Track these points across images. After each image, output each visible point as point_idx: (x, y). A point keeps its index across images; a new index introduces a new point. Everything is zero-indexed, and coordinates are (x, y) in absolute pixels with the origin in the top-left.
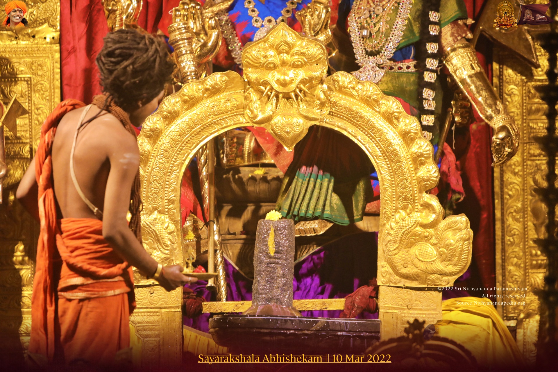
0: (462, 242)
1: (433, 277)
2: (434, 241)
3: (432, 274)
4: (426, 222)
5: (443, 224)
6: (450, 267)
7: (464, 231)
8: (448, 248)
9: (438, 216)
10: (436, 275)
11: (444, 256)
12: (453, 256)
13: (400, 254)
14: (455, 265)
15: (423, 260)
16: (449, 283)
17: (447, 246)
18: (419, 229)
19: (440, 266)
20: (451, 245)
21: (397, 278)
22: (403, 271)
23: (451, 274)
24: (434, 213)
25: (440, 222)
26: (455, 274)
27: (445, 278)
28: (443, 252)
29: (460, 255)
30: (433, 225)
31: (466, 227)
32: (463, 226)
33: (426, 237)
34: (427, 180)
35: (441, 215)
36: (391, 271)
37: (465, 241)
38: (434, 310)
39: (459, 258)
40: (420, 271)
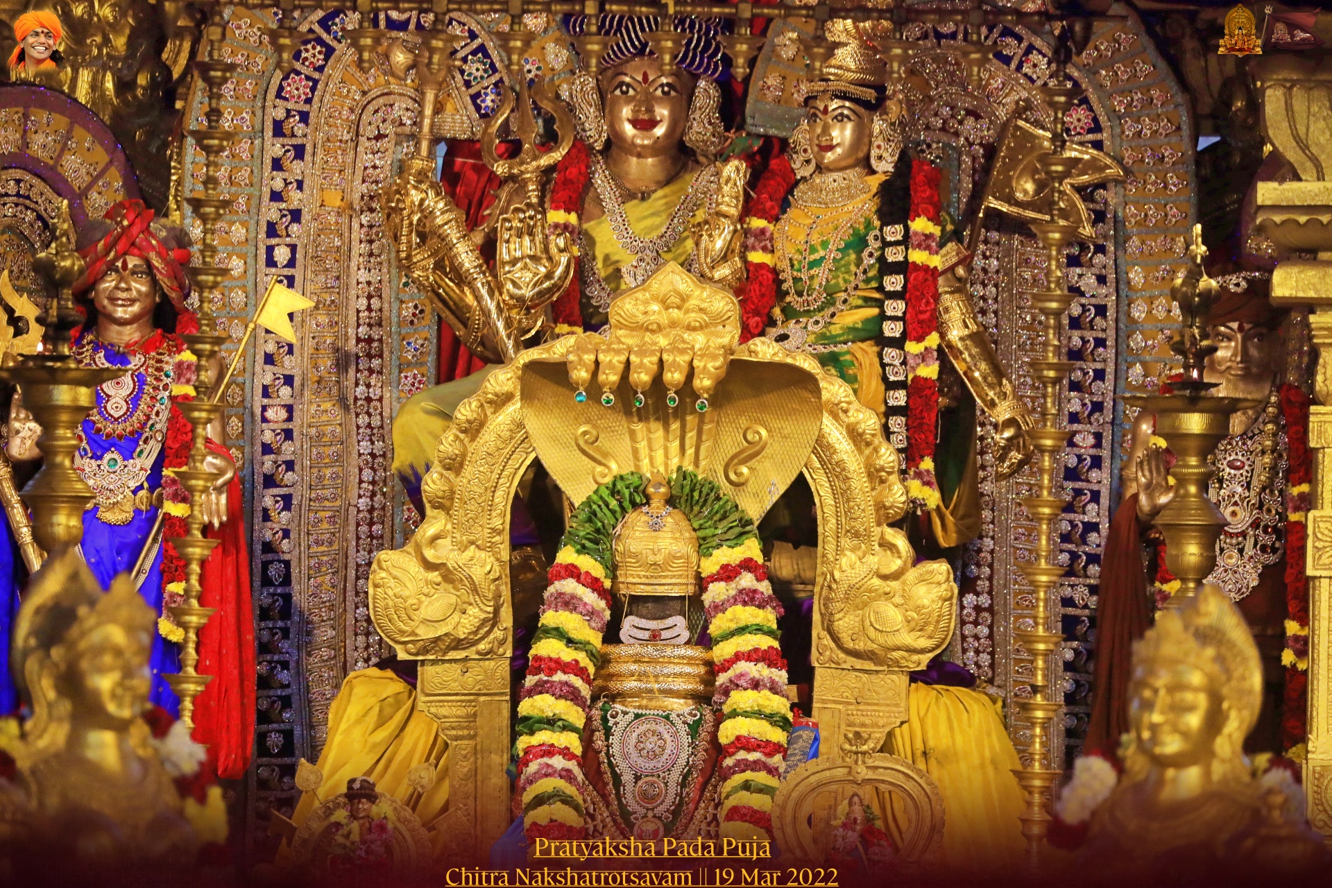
0: (940, 603)
1: (896, 654)
2: (898, 600)
3: (894, 650)
4: (885, 571)
5: (912, 574)
6: (922, 639)
7: (944, 586)
8: (920, 611)
9: (905, 562)
10: (901, 653)
11: (913, 624)
12: (927, 624)
13: (846, 619)
14: (930, 637)
15: (880, 628)
16: (919, 664)
17: (918, 609)
18: (876, 582)
19: (908, 639)
20: (923, 607)
21: (842, 655)
22: (850, 645)
23: (922, 651)
24: (900, 557)
25: (907, 570)
26: (930, 651)
27: (915, 657)
28: (913, 619)
29: (938, 622)
30: (896, 576)
31: (947, 580)
32: (942, 578)
33: (886, 594)
34: (890, 508)
35: (910, 562)
36: (833, 645)
37: (946, 600)
38: (897, 705)
39: (936, 627)
40: (876, 647)
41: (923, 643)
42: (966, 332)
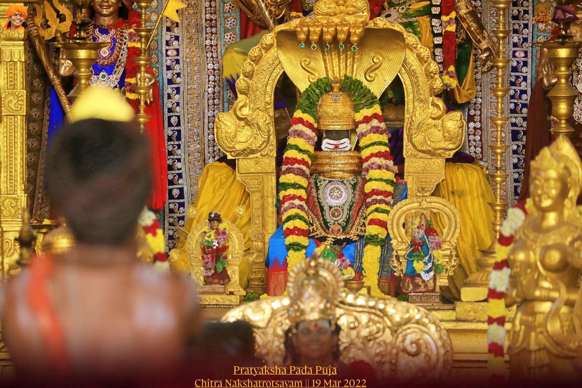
1: (440, 151)
2: (440, 128)
3: (438, 149)
4: (434, 116)
5: (446, 117)
7: (460, 122)
10: (441, 151)
11: (446, 138)
12: (452, 138)
13: (418, 137)
14: (454, 144)
15: (433, 140)
16: (449, 155)
17: (449, 132)
18: (430, 120)
19: (443, 145)
20: (451, 131)
21: (417, 152)
22: (420, 148)
23: (451, 150)
24: (440, 110)
25: (444, 115)
26: (454, 149)
27: (447, 153)
28: (446, 136)
29: (457, 137)
30: (439, 118)
31: (461, 119)
32: (459, 118)
33: (435, 126)
34: (436, 89)
35: (444, 112)
36: (412, 148)
37: (460, 128)
38: (440, 173)
39: (456, 139)
40: (431, 148)
41: (451, 146)
42: (467, 11)
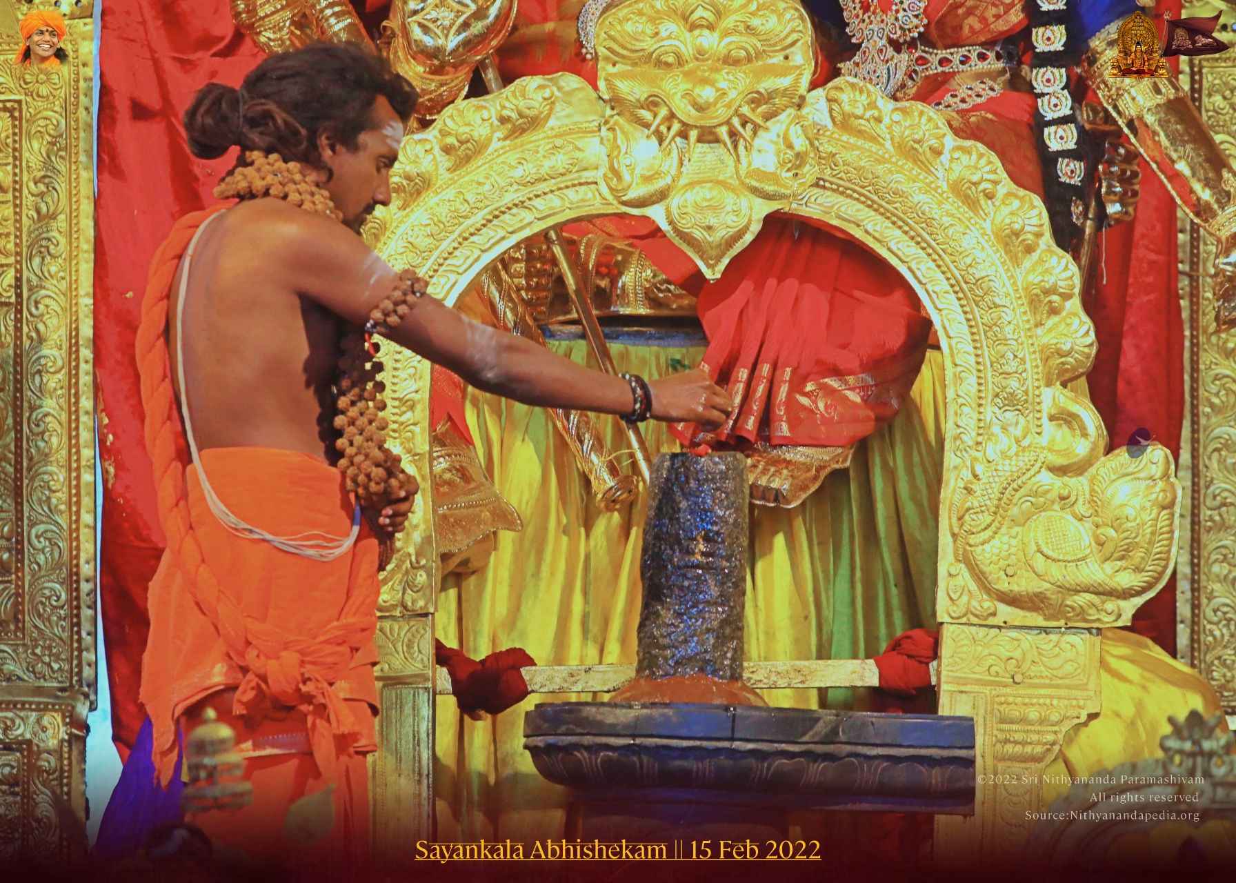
0: (1155, 511)
1: (1082, 599)
2: (1082, 507)
3: (1077, 592)
5: (1104, 465)
6: (1125, 573)
7: (1160, 485)
8: (1121, 525)
9: (1093, 446)
10: (1088, 596)
11: (1109, 548)
12: (1133, 546)
13: (996, 542)
14: (1138, 569)
15: (1055, 555)
16: (1119, 616)
17: (1117, 523)
18: (1046, 478)
19: (1097, 572)
20: (1126, 518)
21: (989, 602)
22: (1003, 585)
23: (1126, 594)
24: (1085, 435)
25: (1097, 459)
26: (1138, 593)
27: (1111, 605)
28: (1109, 537)
29: (1151, 543)
30: (1081, 467)
31: (1167, 474)
32: (1155, 471)
33: (1063, 498)
34: (1068, 354)
35: (1102, 443)
36: (973, 586)
37: (1164, 508)
38: (1083, 687)
39: (1148, 552)
40: (1047, 585)
41: (1127, 580)
